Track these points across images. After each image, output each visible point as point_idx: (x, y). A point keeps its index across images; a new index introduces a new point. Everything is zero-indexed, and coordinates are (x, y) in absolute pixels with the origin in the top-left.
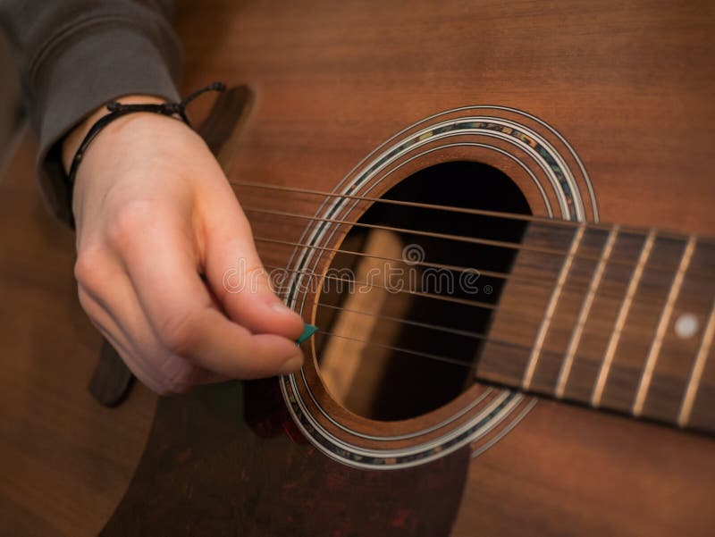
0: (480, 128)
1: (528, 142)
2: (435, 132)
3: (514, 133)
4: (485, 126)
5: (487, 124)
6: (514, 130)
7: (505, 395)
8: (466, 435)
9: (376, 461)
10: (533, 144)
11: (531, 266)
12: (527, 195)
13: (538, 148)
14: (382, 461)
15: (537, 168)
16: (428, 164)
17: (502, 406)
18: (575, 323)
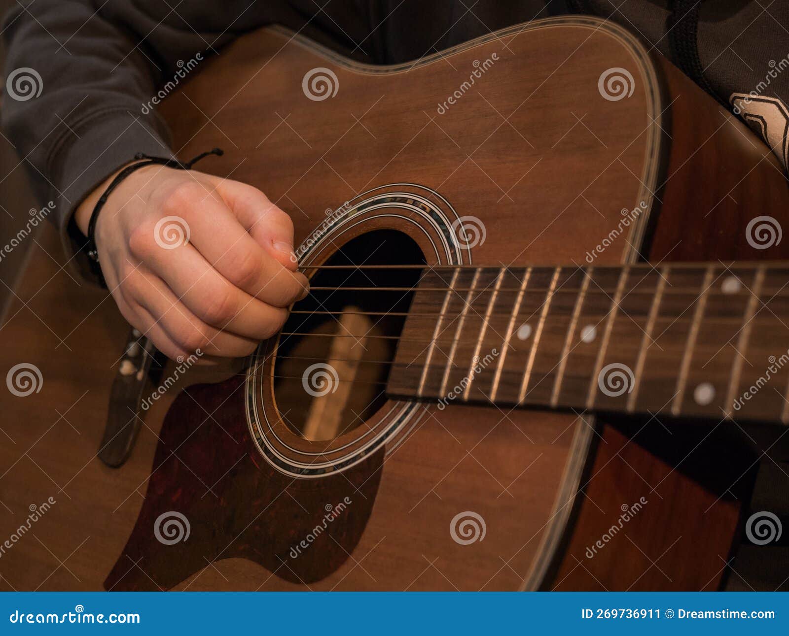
0: (391, 201)
1: (424, 209)
2: (359, 209)
3: (415, 203)
4: (394, 200)
5: (396, 198)
6: (415, 201)
7: (409, 404)
8: (382, 440)
9: (319, 471)
10: (428, 210)
11: (424, 303)
12: (424, 250)
13: (431, 213)
14: (324, 471)
15: (431, 228)
16: (355, 235)
17: (406, 414)
18: (452, 341)
